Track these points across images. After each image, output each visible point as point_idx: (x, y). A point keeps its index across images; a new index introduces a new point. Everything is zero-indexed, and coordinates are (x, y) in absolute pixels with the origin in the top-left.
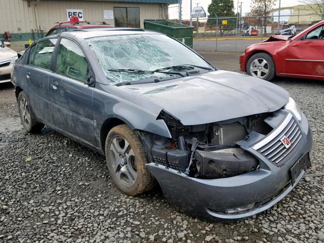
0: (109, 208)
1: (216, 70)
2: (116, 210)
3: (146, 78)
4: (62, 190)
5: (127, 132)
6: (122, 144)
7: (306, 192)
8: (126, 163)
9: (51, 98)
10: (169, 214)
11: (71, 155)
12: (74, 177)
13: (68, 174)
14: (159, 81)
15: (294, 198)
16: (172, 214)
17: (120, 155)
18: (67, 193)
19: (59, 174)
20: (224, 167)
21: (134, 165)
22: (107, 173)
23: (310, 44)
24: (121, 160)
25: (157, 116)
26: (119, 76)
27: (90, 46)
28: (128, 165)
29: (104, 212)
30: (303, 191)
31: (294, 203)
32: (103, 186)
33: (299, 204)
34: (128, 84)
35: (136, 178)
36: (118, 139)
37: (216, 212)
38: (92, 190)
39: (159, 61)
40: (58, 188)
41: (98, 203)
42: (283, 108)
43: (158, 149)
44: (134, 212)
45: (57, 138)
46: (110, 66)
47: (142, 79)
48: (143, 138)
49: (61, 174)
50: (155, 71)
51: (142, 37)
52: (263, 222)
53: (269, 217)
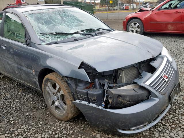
0: (48, 132)
1: (114, 31)
2: (54, 133)
3: (68, 38)
4: (14, 120)
5: (57, 78)
6: (54, 86)
7: (177, 107)
8: (58, 99)
9: (2, 55)
10: (91, 133)
11: (20, 93)
12: (22, 109)
13: (18, 108)
14: (77, 40)
15: (171, 113)
16: (93, 132)
17: (54, 94)
18: (18, 122)
19: (12, 108)
20: (128, 99)
21: (64, 100)
22: (45, 105)
23: (164, 13)
24: (55, 97)
25: (78, 66)
26: (48, 38)
27: (26, 17)
28: (60, 100)
29: (45, 135)
30: (175, 106)
31: (171, 116)
32: (43, 115)
33: (174, 116)
34: (56, 43)
35: (66, 110)
36: (51, 83)
37: (124, 130)
38: (36, 119)
39: (76, 26)
40: (11, 119)
41: (40, 129)
42: (160, 54)
43: (81, 89)
44: (66, 134)
45: (10, 81)
46: (41, 30)
47: (65, 39)
48: (69, 82)
49: (13, 107)
50: (74, 33)
51: (63, 10)
52: (155, 133)
53: (158, 128)
